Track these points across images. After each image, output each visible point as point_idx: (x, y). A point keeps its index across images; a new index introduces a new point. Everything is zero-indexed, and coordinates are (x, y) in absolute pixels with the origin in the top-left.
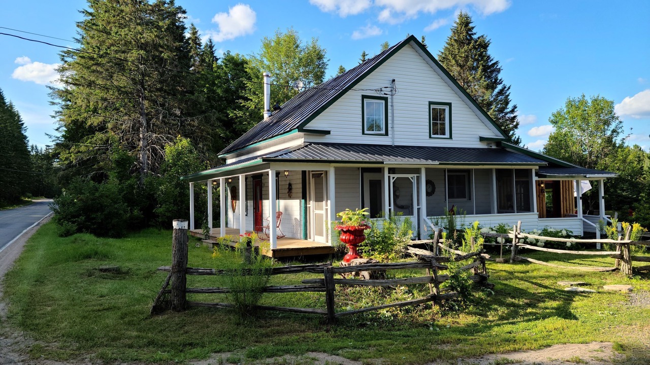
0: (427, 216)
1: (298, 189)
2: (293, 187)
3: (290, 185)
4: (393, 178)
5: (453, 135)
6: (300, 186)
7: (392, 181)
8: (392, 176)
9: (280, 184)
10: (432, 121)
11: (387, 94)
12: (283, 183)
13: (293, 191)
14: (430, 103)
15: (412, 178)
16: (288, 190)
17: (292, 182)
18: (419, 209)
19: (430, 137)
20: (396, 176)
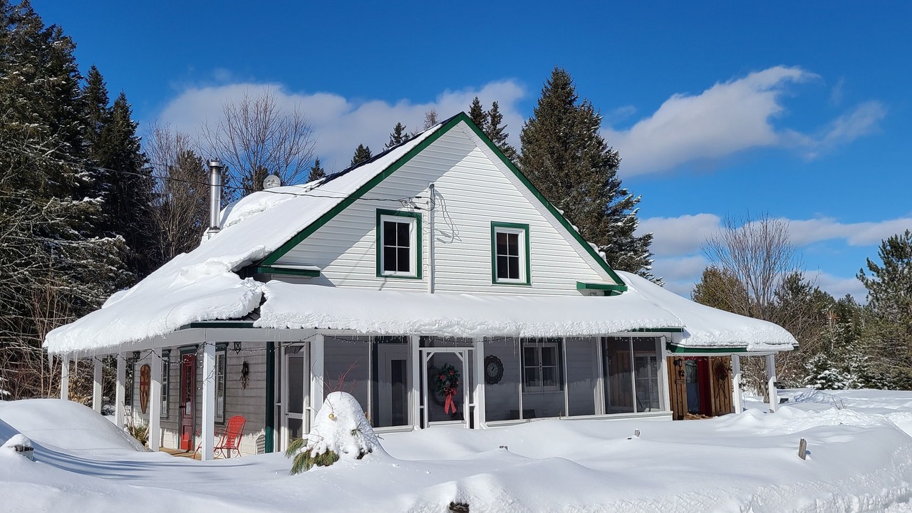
0: (487, 420)
1: (259, 374)
2: (251, 369)
3: (246, 365)
4: (428, 354)
5: (532, 279)
6: (264, 368)
7: (426, 360)
8: (425, 350)
9: (228, 363)
10: (496, 255)
11: (419, 209)
12: (234, 362)
13: (252, 376)
14: (494, 225)
15: (461, 354)
16: (241, 375)
17: (250, 362)
18: (472, 409)
19: (494, 281)
20: (433, 350)
